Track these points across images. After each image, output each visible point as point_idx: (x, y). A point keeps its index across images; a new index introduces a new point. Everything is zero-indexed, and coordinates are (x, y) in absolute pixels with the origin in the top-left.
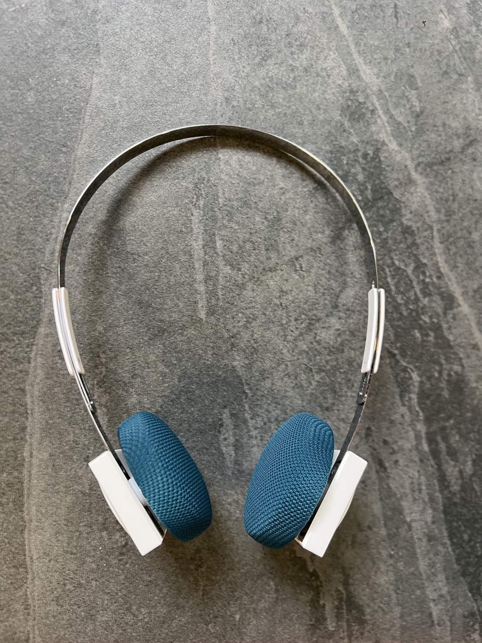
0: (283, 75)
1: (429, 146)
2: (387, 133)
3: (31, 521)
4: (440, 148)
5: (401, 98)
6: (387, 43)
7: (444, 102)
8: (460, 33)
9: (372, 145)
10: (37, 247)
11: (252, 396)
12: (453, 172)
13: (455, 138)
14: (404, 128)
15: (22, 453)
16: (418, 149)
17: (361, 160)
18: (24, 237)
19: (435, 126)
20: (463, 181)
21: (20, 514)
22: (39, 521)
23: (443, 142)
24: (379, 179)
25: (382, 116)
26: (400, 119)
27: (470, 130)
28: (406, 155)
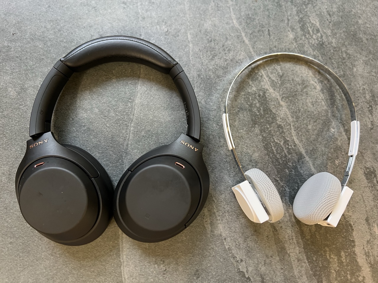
0: (222, 63)
1: (287, 89)
2: (268, 85)
3: (124, 262)
4: (292, 90)
5: (273, 70)
6: (266, 47)
7: (292, 70)
8: (297, 40)
9: (262, 91)
10: (120, 143)
11: (217, 202)
12: (298, 100)
13: (298, 85)
14: (276, 82)
15: (118, 233)
16: (282, 91)
17: (257, 97)
18: (114, 139)
19: (289, 81)
20: (303, 103)
21: (119, 259)
22: (127, 262)
23: (293, 87)
24: (266, 105)
25: (266, 78)
26: (274, 79)
27: (304, 81)
28: (277, 94)
